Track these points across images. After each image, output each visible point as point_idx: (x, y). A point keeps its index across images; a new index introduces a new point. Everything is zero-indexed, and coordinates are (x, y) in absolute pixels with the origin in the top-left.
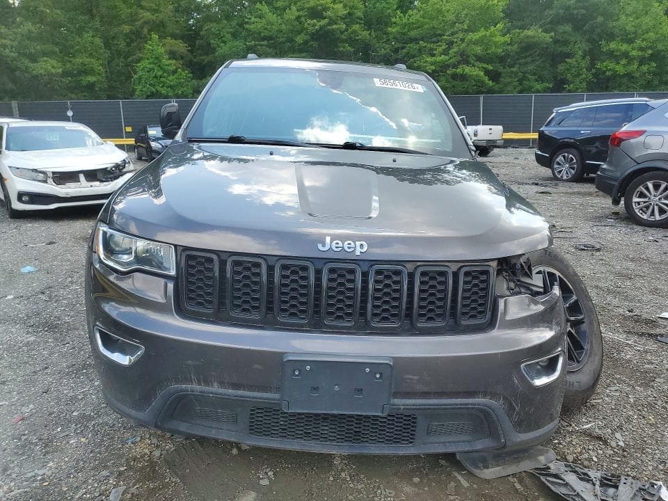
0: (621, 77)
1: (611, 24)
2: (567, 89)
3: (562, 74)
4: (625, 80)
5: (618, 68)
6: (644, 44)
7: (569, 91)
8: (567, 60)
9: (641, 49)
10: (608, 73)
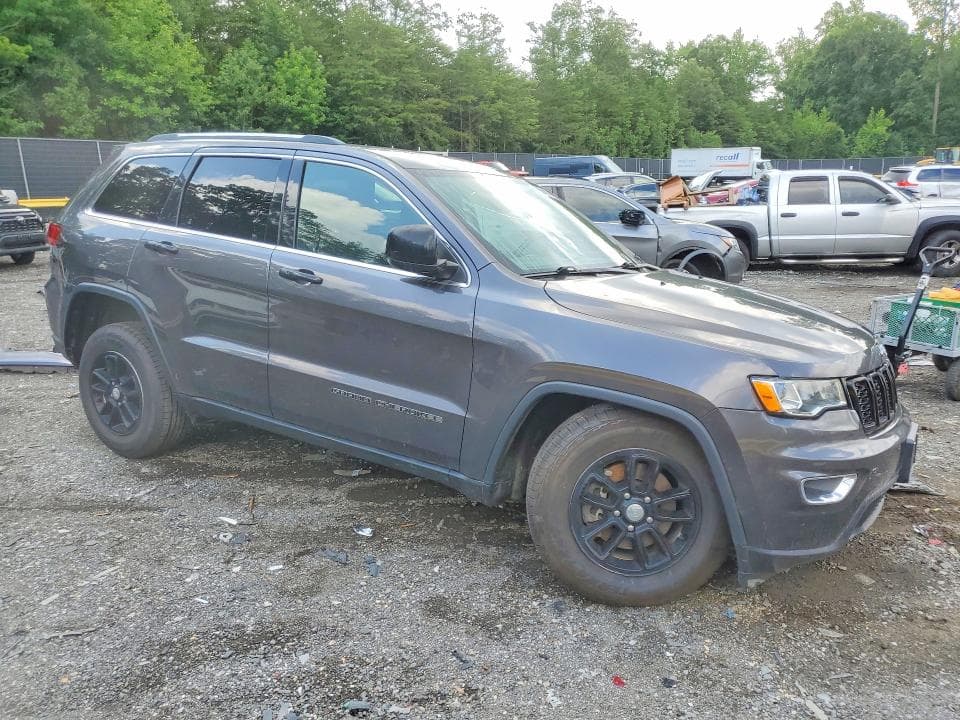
0: (140, 120)
1: (110, 45)
2: (66, 133)
3: (52, 110)
4: (145, 126)
5: (134, 108)
6: (161, 79)
7: (70, 136)
8: (58, 89)
9: (157, 85)
10: (121, 114)
